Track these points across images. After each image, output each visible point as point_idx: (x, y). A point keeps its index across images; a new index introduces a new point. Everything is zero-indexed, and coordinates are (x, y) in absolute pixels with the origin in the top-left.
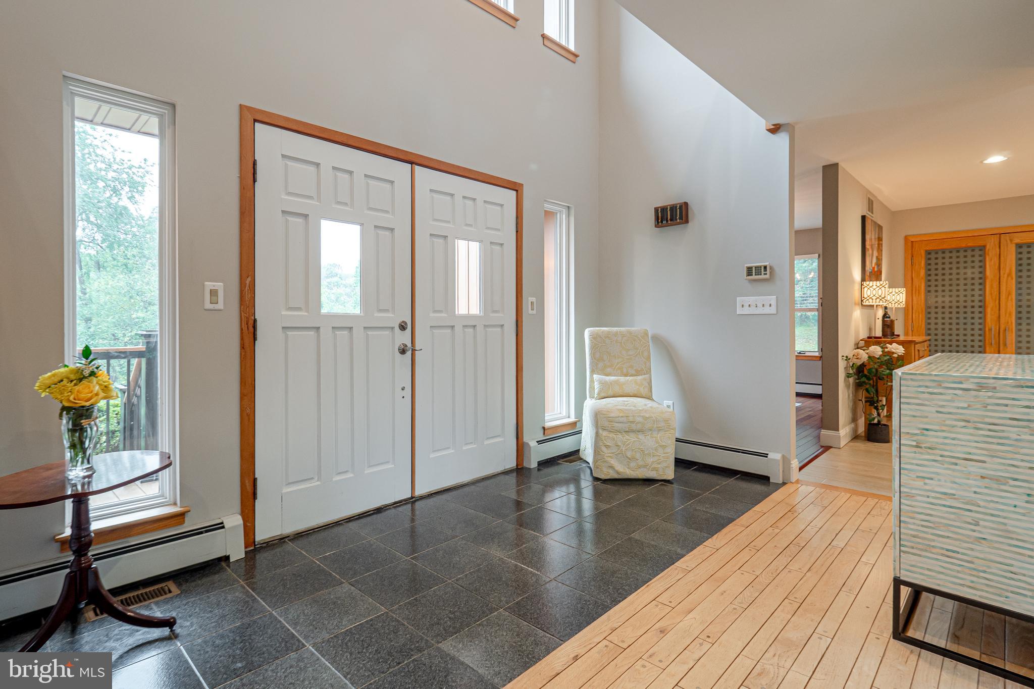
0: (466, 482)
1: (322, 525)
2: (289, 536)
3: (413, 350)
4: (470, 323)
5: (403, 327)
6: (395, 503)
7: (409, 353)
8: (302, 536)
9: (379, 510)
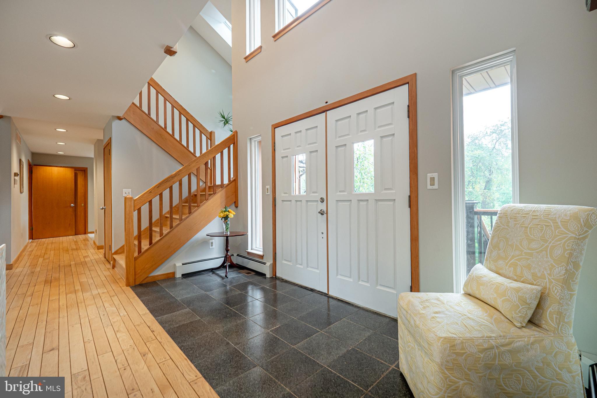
0: (361, 306)
1: (292, 282)
2: (283, 280)
3: (327, 213)
4: (363, 199)
5: (322, 200)
6: (319, 291)
7: (325, 215)
8: (287, 282)
9: (312, 290)
